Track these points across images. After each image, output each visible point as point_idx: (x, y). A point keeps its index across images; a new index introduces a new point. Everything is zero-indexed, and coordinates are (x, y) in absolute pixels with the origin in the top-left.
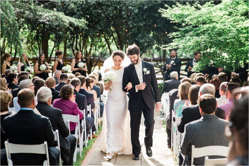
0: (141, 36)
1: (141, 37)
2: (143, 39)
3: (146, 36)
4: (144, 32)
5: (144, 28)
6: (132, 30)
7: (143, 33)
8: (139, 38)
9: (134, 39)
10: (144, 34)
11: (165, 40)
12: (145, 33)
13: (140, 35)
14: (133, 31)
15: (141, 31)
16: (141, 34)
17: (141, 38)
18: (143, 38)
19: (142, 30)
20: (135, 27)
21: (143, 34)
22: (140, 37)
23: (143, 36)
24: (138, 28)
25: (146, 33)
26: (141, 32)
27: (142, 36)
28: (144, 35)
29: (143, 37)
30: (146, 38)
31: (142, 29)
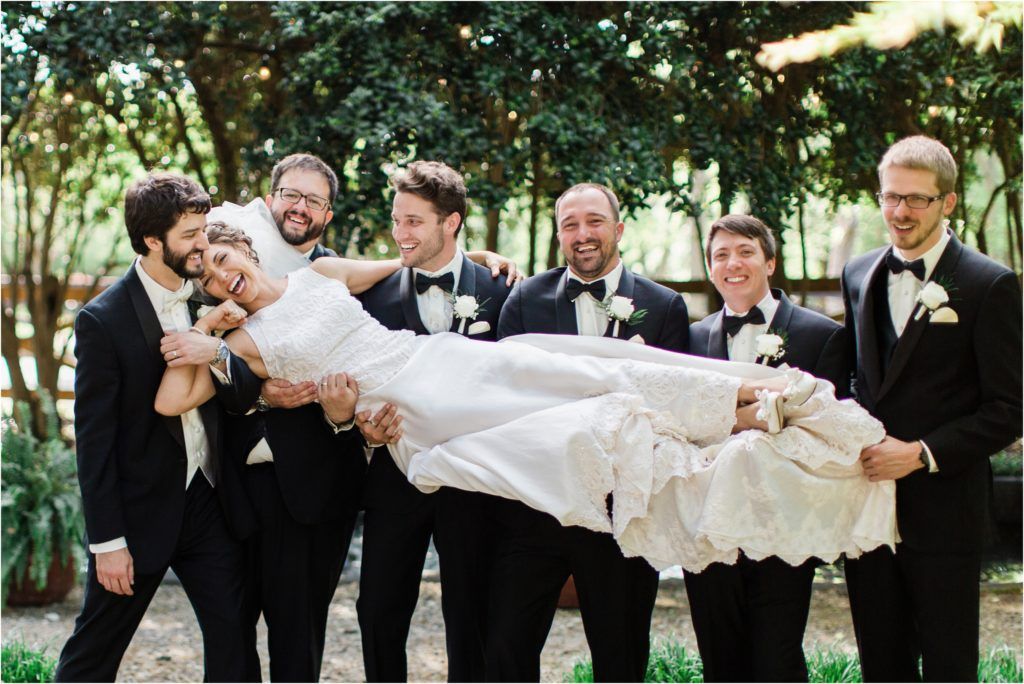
0: (368, 101)
1: (364, 111)
2: (383, 120)
3: (403, 101)
4: (386, 76)
5: (387, 43)
6: (302, 60)
7: (378, 82)
8: (352, 113)
9: (315, 124)
10: (392, 85)
11: (544, 129)
12: (395, 79)
13: (361, 92)
14: (312, 62)
15: (370, 67)
16: (370, 84)
17: (365, 118)
18: (383, 114)
19: (371, 62)
20: (325, 32)
21: (382, 88)
22: (356, 107)
23: (378, 99)
24: (342, 43)
25: (403, 80)
26: (366, 71)
27: (374, 104)
28: (391, 96)
29: (379, 106)
30: (402, 116)
31: (376, 50)
